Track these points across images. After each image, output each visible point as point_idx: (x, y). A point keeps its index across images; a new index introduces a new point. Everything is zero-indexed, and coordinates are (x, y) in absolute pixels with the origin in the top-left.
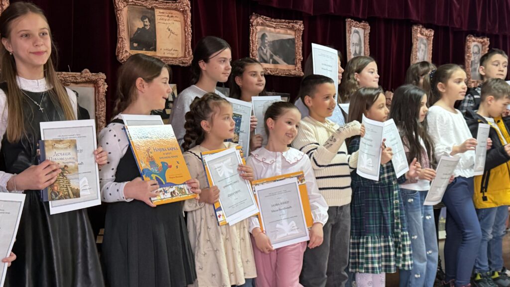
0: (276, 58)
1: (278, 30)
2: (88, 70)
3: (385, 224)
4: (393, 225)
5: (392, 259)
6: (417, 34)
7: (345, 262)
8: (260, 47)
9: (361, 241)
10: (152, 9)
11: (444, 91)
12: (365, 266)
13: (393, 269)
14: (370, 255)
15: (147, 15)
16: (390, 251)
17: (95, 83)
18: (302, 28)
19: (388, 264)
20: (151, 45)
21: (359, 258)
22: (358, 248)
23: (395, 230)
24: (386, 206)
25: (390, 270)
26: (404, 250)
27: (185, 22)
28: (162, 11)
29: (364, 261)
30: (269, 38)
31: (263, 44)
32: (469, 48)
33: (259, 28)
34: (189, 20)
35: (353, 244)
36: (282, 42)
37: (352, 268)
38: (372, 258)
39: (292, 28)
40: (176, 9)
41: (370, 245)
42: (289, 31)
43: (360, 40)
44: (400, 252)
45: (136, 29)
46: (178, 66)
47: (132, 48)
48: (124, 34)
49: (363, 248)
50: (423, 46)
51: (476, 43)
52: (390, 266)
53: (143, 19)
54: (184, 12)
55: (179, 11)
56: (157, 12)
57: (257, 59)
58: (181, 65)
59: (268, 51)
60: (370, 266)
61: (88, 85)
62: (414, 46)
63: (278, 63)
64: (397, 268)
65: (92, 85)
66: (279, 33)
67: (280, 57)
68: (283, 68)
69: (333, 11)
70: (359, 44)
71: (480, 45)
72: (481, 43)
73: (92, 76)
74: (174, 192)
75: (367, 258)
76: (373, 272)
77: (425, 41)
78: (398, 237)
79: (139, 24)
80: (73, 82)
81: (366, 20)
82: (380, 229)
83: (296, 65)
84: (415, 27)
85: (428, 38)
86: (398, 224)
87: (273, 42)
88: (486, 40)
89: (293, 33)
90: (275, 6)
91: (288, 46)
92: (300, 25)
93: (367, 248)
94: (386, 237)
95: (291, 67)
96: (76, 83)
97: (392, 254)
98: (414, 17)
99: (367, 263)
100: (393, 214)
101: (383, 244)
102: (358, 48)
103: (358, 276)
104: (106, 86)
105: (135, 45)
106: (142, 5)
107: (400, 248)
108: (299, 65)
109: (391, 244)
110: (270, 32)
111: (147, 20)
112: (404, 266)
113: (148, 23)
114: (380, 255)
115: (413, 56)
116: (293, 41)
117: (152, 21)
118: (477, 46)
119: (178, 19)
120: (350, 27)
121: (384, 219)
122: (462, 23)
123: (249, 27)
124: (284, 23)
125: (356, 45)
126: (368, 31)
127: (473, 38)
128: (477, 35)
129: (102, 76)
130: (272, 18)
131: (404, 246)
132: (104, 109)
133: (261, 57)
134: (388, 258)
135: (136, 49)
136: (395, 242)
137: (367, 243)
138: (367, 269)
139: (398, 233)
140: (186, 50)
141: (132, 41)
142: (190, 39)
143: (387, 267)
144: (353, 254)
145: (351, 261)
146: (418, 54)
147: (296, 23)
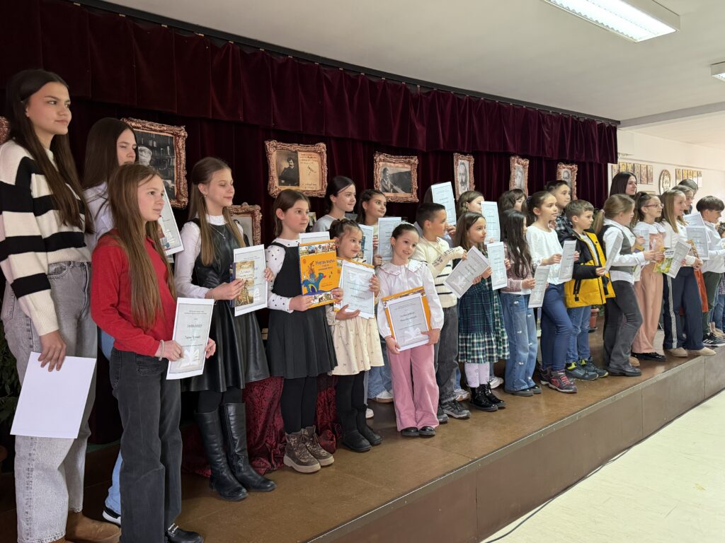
0: (395, 187)
1: (397, 165)
2: (246, 203)
3: (488, 323)
4: (494, 323)
5: (494, 351)
6: (514, 162)
7: (455, 353)
8: (383, 180)
9: (468, 337)
10: (296, 152)
11: (539, 214)
12: (472, 357)
13: (495, 359)
14: (475, 349)
15: (292, 157)
16: (492, 345)
17: (252, 214)
18: (417, 162)
19: (491, 355)
20: (296, 181)
21: (466, 351)
22: (466, 343)
23: (496, 328)
24: (488, 309)
25: (493, 360)
26: (504, 344)
27: (322, 161)
28: (303, 153)
29: (471, 353)
30: (390, 172)
31: (385, 177)
32: (559, 173)
33: (381, 163)
34: (325, 160)
35: (462, 339)
36: (400, 174)
37: (461, 359)
38: (477, 351)
39: (409, 163)
40: (315, 152)
41: (475, 341)
42: (406, 166)
43: (466, 170)
44: (500, 346)
45: (283, 169)
46: (317, 198)
47: (280, 184)
48: (274, 173)
49: (470, 343)
50: (519, 174)
51: (566, 169)
52: (493, 357)
53: (288, 161)
54: (321, 154)
55: (317, 153)
56: (300, 154)
57: (380, 189)
58: (319, 196)
59: (389, 183)
60: (476, 357)
61: (246, 215)
62: (512, 174)
63: (397, 192)
64: (499, 358)
65: (250, 215)
66: (397, 167)
67: (399, 187)
68: (402, 196)
69: (442, 148)
70: (465, 174)
71: (569, 171)
72: (571, 169)
73: (250, 208)
74: (322, 298)
75: (473, 351)
76: (478, 362)
77: (522, 169)
78: (499, 334)
79: (285, 165)
80: (236, 213)
81: (470, 154)
82: (484, 328)
83: (412, 193)
84: (513, 158)
85: (524, 166)
86: (498, 322)
87: (393, 174)
88: (575, 167)
89: (409, 167)
90: (394, 145)
91: (406, 177)
92: (415, 160)
93: (473, 343)
94: (489, 334)
95: (408, 195)
96: (238, 214)
97: (494, 347)
98: (512, 150)
99: (473, 355)
100: (493, 315)
101: (486, 339)
102: (464, 178)
103: (467, 366)
104: (261, 216)
105: (283, 181)
106: (288, 149)
107: (500, 342)
108: (415, 193)
109: (493, 339)
110: (391, 166)
111: (291, 161)
112: (504, 356)
113: (292, 164)
114: (484, 348)
115: (511, 183)
116: (409, 174)
117: (296, 162)
118: (566, 171)
119: (316, 159)
120: (457, 160)
121: (487, 320)
122: (553, 154)
123: (373, 163)
124: (402, 158)
125: (463, 174)
126: (472, 163)
127: (564, 166)
128: (567, 163)
129: (258, 207)
130: (392, 155)
131: (504, 340)
132: (260, 234)
133: (383, 187)
134: (491, 351)
135: (283, 185)
136: (496, 337)
137: (473, 339)
138: (474, 359)
139: (498, 330)
140: (322, 184)
141: (280, 178)
142: (326, 175)
143: (491, 358)
144: (462, 347)
145: (460, 353)
146: (516, 180)
147: (412, 158)
